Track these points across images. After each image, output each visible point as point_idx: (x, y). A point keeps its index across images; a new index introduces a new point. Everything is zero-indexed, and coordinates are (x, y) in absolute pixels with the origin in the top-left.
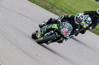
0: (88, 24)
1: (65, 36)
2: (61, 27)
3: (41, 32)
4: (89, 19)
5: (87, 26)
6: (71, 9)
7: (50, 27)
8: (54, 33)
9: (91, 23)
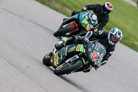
0: (92, 24)
1: (96, 63)
2: (90, 50)
3: (60, 56)
4: (95, 17)
5: (92, 27)
6: (75, 3)
7: (73, 49)
8: (80, 59)
9: (97, 23)
